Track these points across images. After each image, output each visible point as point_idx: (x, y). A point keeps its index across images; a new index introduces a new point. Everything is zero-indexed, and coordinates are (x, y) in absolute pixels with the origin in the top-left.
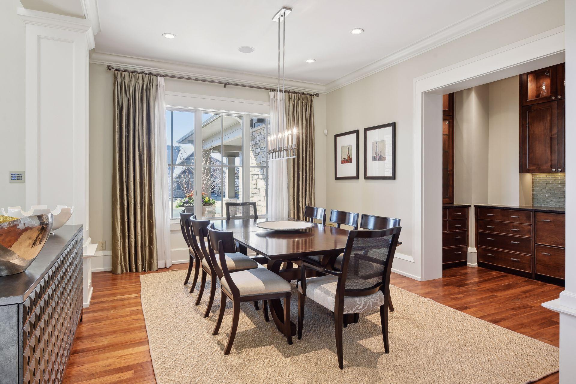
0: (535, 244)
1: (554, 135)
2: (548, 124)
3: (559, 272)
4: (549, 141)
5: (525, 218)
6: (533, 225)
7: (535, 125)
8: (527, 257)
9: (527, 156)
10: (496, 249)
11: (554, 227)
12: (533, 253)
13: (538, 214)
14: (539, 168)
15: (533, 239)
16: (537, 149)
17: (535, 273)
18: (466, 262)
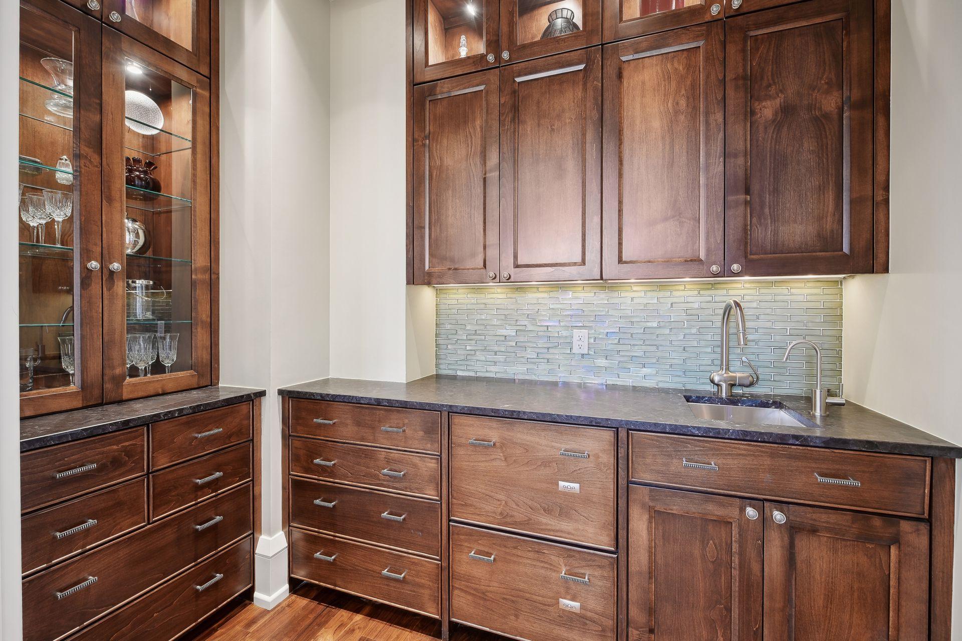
0: (450, 521)
1: (491, 171)
2: (477, 141)
3: (517, 616)
4: (479, 190)
5: (421, 433)
6: (444, 456)
7: (445, 141)
8: (427, 565)
9: (424, 233)
10: (341, 537)
11: (503, 464)
12: (445, 555)
13: (457, 419)
14: (456, 269)
15: (444, 506)
16: (450, 212)
17: (451, 623)
18: (251, 590)
